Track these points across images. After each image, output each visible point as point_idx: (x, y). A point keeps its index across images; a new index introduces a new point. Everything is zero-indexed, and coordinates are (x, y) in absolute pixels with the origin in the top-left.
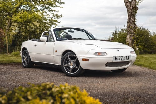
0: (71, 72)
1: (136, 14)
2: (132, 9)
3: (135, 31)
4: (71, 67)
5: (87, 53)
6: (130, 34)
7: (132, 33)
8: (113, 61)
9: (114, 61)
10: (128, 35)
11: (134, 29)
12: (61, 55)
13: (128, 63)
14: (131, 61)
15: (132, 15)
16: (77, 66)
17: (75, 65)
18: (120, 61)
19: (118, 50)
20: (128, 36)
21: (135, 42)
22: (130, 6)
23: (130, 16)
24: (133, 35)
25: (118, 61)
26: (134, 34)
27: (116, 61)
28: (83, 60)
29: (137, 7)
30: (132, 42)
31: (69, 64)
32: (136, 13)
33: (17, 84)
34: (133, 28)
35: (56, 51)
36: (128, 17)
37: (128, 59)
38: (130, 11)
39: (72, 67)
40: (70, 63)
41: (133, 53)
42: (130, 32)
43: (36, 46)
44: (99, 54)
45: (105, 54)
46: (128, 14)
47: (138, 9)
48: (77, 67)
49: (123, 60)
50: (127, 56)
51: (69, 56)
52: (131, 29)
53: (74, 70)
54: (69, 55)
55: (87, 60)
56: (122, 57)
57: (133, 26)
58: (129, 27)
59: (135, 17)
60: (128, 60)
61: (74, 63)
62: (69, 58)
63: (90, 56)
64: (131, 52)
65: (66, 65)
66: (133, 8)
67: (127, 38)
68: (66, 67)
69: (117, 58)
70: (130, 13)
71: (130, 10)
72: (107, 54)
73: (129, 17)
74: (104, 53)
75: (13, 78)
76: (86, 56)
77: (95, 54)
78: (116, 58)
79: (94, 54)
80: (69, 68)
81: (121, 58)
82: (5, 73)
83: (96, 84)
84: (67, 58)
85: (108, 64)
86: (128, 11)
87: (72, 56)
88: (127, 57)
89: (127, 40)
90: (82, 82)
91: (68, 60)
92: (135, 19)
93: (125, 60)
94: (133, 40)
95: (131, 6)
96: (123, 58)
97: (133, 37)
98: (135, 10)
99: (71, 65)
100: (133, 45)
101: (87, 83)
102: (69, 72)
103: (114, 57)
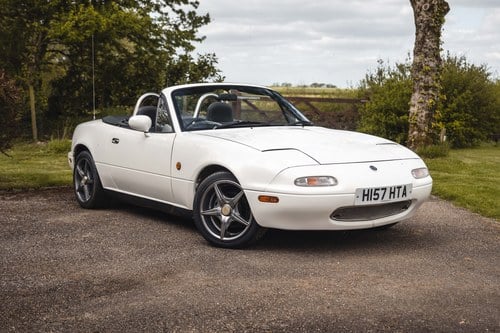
0: (223, 233)
1: (443, 26)
2: (429, 10)
3: (436, 80)
4: (225, 219)
5: (276, 178)
6: (423, 91)
7: (427, 88)
8: (357, 204)
9: (360, 203)
10: (416, 94)
11: (434, 74)
12: (194, 178)
13: (404, 205)
14: (416, 200)
15: (430, 28)
16: (242, 215)
17: (237, 214)
18: (379, 202)
19: (372, 168)
21: (437, 117)
23: (424, 31)
24: (430, 92)
25: (373, 202)
26: (434, 88)
27: (366, 203)
28: (262, 198)
29: (447, 4)
30: (429, 116)
31: (219, 208)
32: (441, 22)
33: (54, 281)
34: (433, 70)
35: (179, 166)
36: (417, 34)
37: (404, 194)
38: (424, 16)
39: (227, 218)
40: (222, 206)
41: (421, 174)
42: (422, 84)
43: (117, 142)
44: (311, 181)
45: (332, 181)
46: (418, 27)
47: (448, 9)
48: (242, 220)
49: (387, 200)
50: (399, 187)
51: (219, 185)
52: (426, 73)
53: (234, 227)
54: (216, 181)
55: (275, 200)
56: (385, 189)
57: (432, 64)
58: (418, 67)
59: (439, 35)
60: (404, 199)
61: (233, 207)
62: (218, 192)
63: (284, 188)
64: (415, 172)
65: (208, 213)
66: (432, 7)
67: (412, 102)
68: (207, 217)
69: (367, 194)
70: (422, 21)
71: (422, 13)
72: (336, 181)
73: (421, 35)
74: (328, 177)
76: (272, 188)
77: (299, 182)
78: (364, 195)
79: (296, 182)
80: (219, 222)
81: (381, 193)
83: (297, 282)
84: (213, 190)
85: (341, 213)
86: (417, 15)
87: (226, 184)
88: (402, 190)
89: (412, 109)
90: (256, 273)
91: (216, 196)
92: (438, 42)
93: (393, 200)
94: (432, 109)
95: (426, 1)
96: (388, 192)
97: (431, 101)
98: (440, 12)
99: (225, 213)
100: (430, 126)
101: (272, 275)
102: (218, 233)
103: (357, 190)
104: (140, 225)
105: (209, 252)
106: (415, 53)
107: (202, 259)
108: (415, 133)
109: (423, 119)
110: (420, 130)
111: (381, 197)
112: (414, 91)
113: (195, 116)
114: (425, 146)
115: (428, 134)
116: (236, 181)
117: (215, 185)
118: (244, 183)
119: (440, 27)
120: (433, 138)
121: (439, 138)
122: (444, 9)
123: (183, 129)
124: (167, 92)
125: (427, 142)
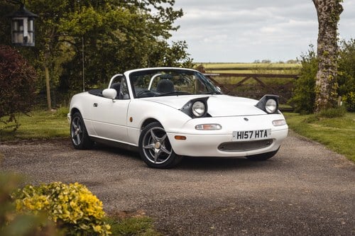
0: (156, 159)
1: (339, 22)
2: (327, 11)
3: (334, 61)
4: (157, 151)
5: (184, 125)
6: (325, 69)
7: (327, 67)
8: (233, 141)
9: (235, 140)
11: (332, 57)
12: (140, 126)
13: (268, 142)
14: (275, 139)
15: (329, 24)
16: (167, 148)
17: (164, 148)
18: (248, 139)
19: (245, 119)
20: (320, 72)
21: (335, 88)
22: (323, 4)
23: (324, 26)
24: (330, 70)
25: (244, 140)
26: (333, 67)
27: (240, 140)
28: (176, 137)
29: (341, 6)
30: (329, 87)
31: (154, 144)
32: (337, 19)
34: (331, 54)
35: (131, 120)
36: (319, 28)
37: (266, 135)
38: (324, 15)
40: (155, 143)
41: (280, 123)
42: (324, 64)
43: (96, 106)
44: (205, 127)
45: (218, 127)
46: (320, 23)
47: (342, 10)
48: (167, 152)
49: (254, 138)
50: (262, 131)
51: (153, 131)
52: (327, 56)
53: (162, 156)
54: (152, 127)
55: (184, 138)
56: (252, 132)
57: (330, 50)
58: (321, 52)
59: (335, 28)
60: (266, 138)
61: (162, 144)
62: (153, 135)
65: (147, 147)
66: (330, 8)
67: (317, 77)
68: (147, 150)
69: (240, 135)
70: (322, 19)
71: (323, 13)
72: (221, 127)
73: (322, 29)
74: (216, 124)
75: (48, 170)
76: (182, 131)
77: (198, 127)
78: (238, 135)
79: (196, 128)
80: (154, 153)
81: (249, 134)
82: (35, 161)
84: (150, 133)
85: (224, 146)
86: (319, 14)
87: (158, 129)
88: (263, 133)
89: (318, 83)
90: (171, 179)
91: (152, 138)
92: (335, 34)
93: (257, 139)
94: (331, 83)
95: (325, 4)
96: (254, 133)
97: (330, 76)
98: (336, 12)
99: (157, 147)
100: (330, 94)
101: (178, 180)
102: (153, 159)
103: (234, 132)
104: (110, 157)
105: (147, 170)
106: (319, 42)
107: (141, 174)
108: (319, 100)
109: (325, 89)
110: (323, 98)
111: (249, 136)
112: (319, 69)
113: (149, 89)
114: (326, 109)
115: (328, 100)
116: (162, 127)
117: (151, 130)
118: (167, 129)
119: (336, 22)
120: (333, 104)
121: (337, 103)
122: (339, 9)
123: (135, 97)
124: (127, 74)
125: (328, 106)
